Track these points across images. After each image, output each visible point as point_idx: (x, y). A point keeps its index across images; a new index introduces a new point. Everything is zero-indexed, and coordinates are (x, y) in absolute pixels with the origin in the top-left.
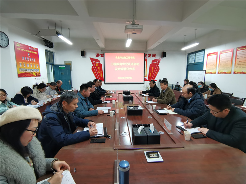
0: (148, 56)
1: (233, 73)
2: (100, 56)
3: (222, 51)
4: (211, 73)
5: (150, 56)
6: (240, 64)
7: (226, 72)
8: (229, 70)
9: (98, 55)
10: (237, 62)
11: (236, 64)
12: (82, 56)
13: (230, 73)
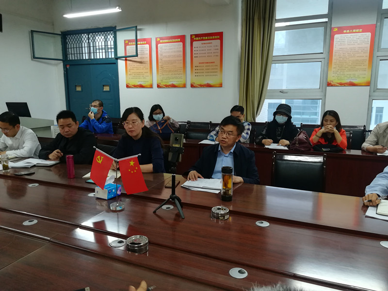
1: (189, 85)
3: (161, 39)
4: (141, 86)
6: (201, 68)
7: (175, 83)
8: (180, 80)
11: (194, 68)
13: (184, 86)
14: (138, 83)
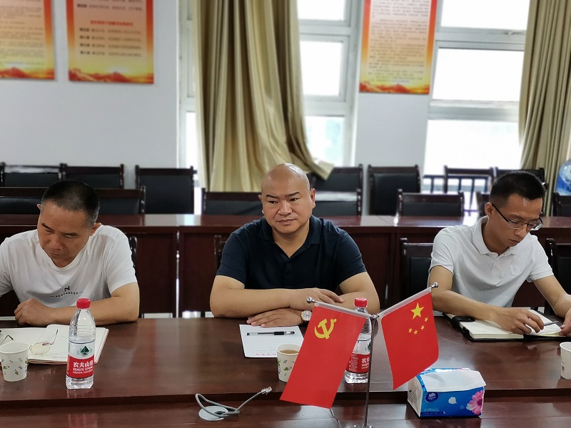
1: (62, 74)
6: (96, 34)
7: (23, 68)
10: (77, 24)
11: (77, 33)
13: (50, 76)
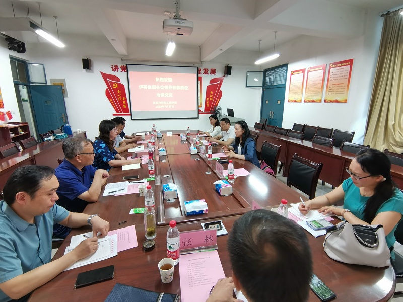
0: (203, 72)
1: (323, 101)
2: (120, 70)
3: (311, 68)
4: (295, 101)
5: (206, 72)
6: (333, 88)
7: (315, 99)
8: (318, 97)
9: (115, 68)
10: (329, 86)
11: (329, 88)
12: (84, 68)
13: (320, 101)
14: (294, 99)
